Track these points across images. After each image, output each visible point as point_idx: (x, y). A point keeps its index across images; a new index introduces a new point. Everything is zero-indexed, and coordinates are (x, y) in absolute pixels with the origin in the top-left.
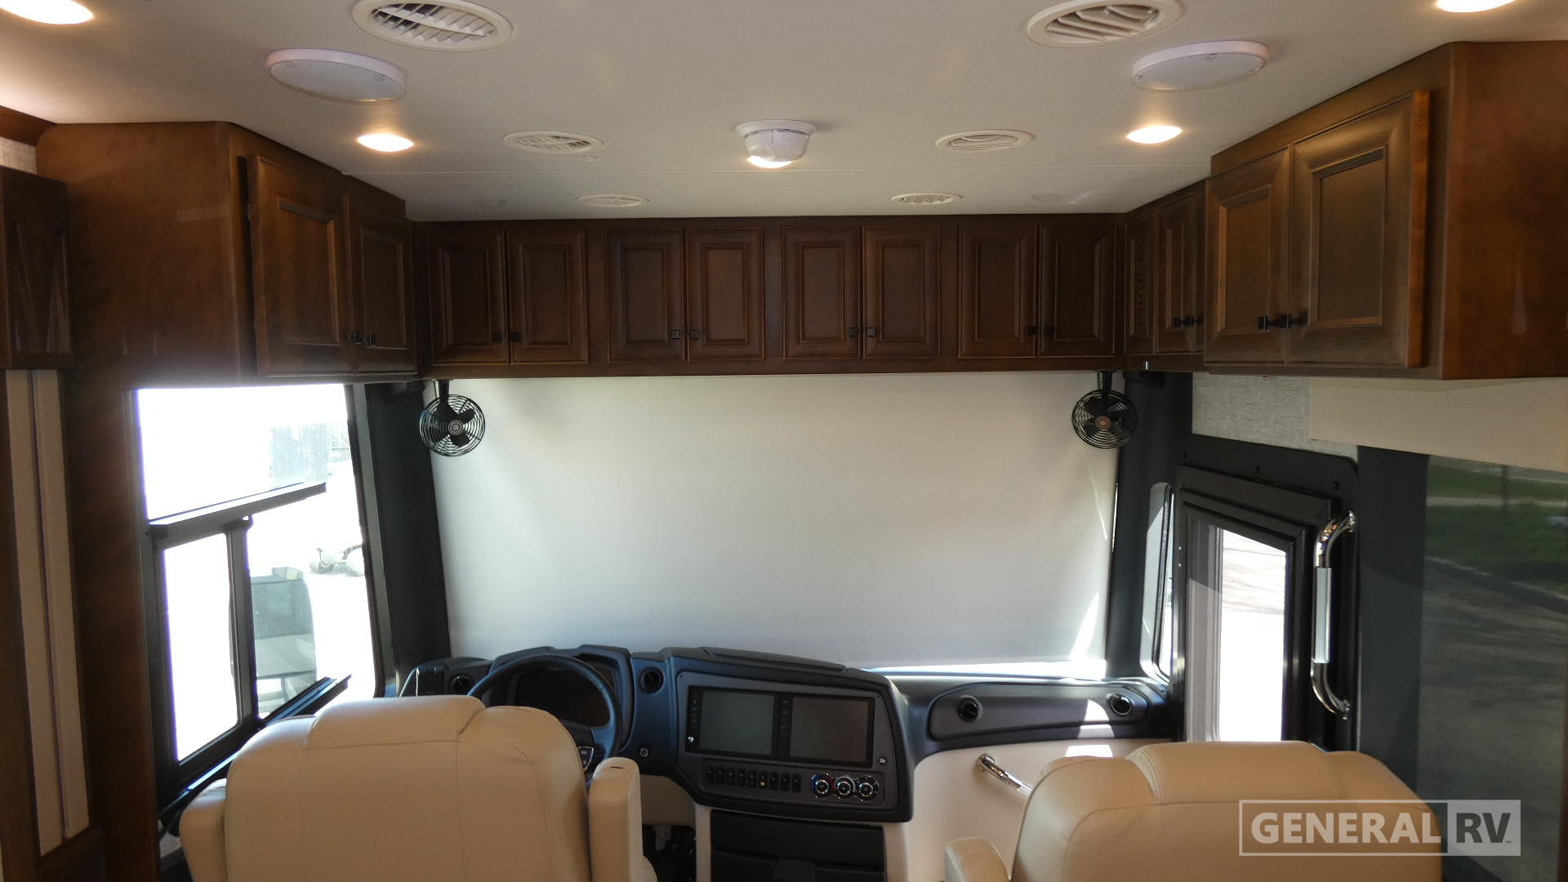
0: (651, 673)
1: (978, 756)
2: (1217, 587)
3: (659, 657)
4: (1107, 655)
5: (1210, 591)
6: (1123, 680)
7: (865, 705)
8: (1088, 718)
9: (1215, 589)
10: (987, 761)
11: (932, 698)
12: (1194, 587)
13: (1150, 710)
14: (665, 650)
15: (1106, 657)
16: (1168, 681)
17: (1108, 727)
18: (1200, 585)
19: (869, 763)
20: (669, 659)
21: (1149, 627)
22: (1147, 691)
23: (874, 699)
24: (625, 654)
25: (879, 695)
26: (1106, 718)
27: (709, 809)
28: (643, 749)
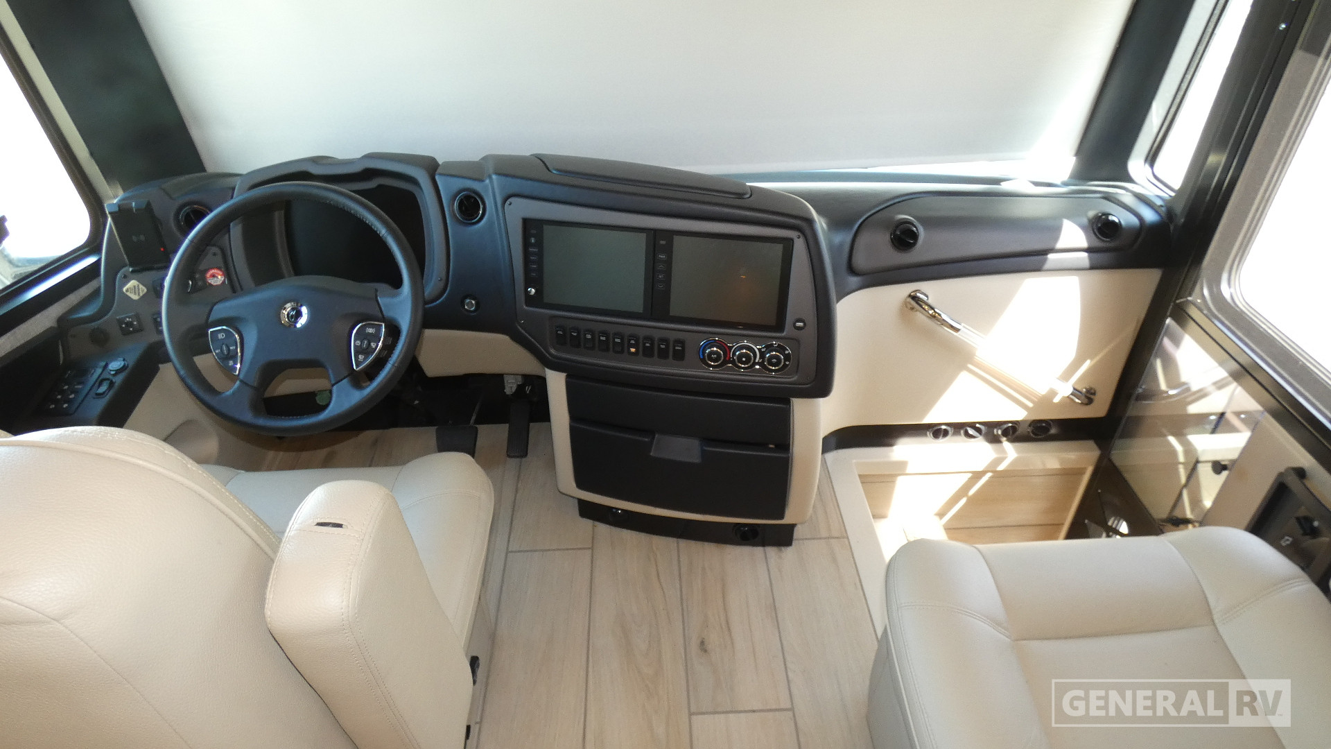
0: (467, 197)
1: (908, 293)
3: (474, 170)
4: (1079, 152)
6: (1097, 187)
7: (778, 249)
8: (1060, 245)
10: (919, 298)
11: (861, 217)
13: (1145, 231)
14: (485, 158)
15: (1078, 154)
16: (1169, 190)
17: (1085, 255)
19: (779, 326)
20: (490, 177)
22: (1136, 204)
23: (792, 240)
24: (431, 167)
25: (799, 234)
26: (1085, 244)
27: (564, 375)
28: (468, 301)
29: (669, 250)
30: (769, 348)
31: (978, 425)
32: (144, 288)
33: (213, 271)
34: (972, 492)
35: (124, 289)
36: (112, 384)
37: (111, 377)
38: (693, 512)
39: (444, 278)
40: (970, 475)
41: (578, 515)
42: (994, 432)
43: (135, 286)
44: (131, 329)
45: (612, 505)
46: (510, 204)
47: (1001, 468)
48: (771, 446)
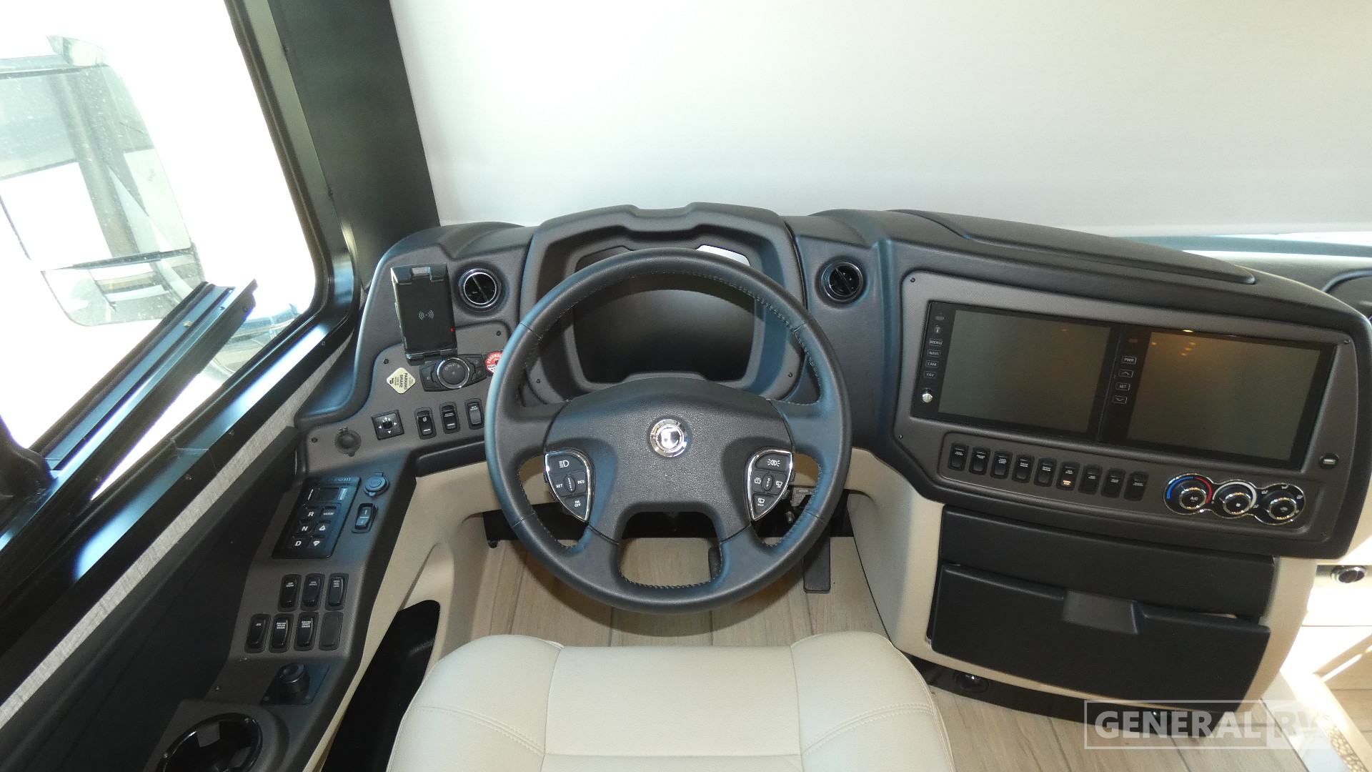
0: (844, 268)
19: (1295, 461)
20: (881, 242)
23: (1334, 344)
25: (1349, 338)
27: (941, 505)
29: (1141, 350)
30: (1277, 491)
32: (412, 378)
33: (495, 355)
35: (388, 380)
36: (374, 512)
37: (369, 501)
39: (795, 375)
43: (401, 376)
44: (389, 432)
45: (965, 671)
46: (911, 280)
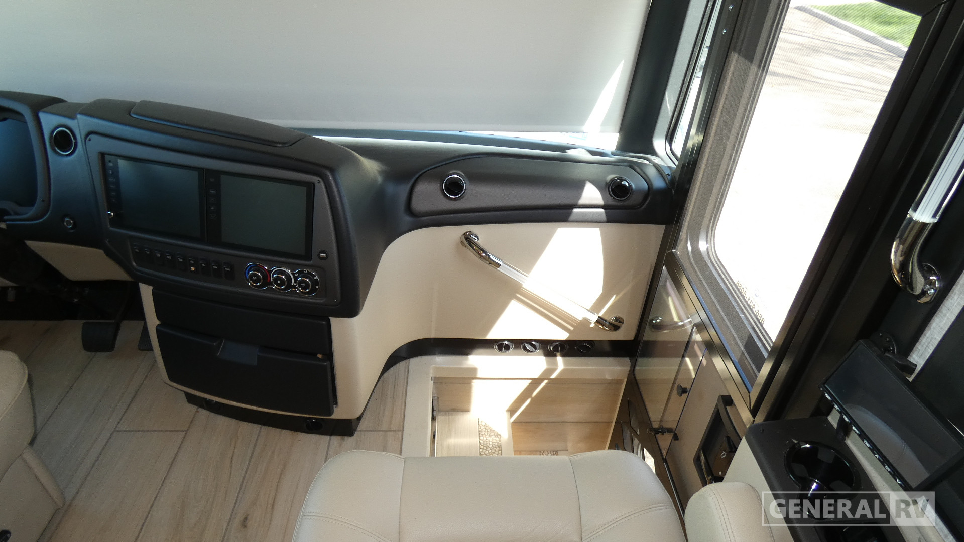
0: (64, 133)
1: (462, 234)
2: (763, 65)
4: (622, 129)
5: (754, 68)
6: (631, 157)
7: (303, 190)
8: (582, 201)
9: (759, 67)
10: (470, 238)
12: (735, 59)
13: (649, 195)
15: (621, 131)
16: (677, 163)
17: (602, 210)
18: (742, 60)
19: (308, 257)
20: (77, 117)
21: (670, 105)
22: (651, 172)
23: (314, 184)
24: (34, 104)
25: (320, 179)
26: (601, 202)
27: (151, 288)
28: (67, 219)
29: (218, 186)
31: (533, 343)
34: (534, 394)
38: (259, 407)
40: (530, 381)
41: (187, 402)
42: (550, 348)
46: (90, 140)
47: (553, 377)
48: (320, 356)
